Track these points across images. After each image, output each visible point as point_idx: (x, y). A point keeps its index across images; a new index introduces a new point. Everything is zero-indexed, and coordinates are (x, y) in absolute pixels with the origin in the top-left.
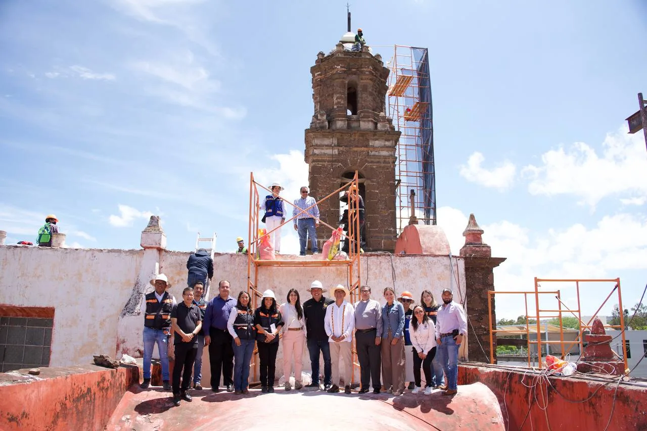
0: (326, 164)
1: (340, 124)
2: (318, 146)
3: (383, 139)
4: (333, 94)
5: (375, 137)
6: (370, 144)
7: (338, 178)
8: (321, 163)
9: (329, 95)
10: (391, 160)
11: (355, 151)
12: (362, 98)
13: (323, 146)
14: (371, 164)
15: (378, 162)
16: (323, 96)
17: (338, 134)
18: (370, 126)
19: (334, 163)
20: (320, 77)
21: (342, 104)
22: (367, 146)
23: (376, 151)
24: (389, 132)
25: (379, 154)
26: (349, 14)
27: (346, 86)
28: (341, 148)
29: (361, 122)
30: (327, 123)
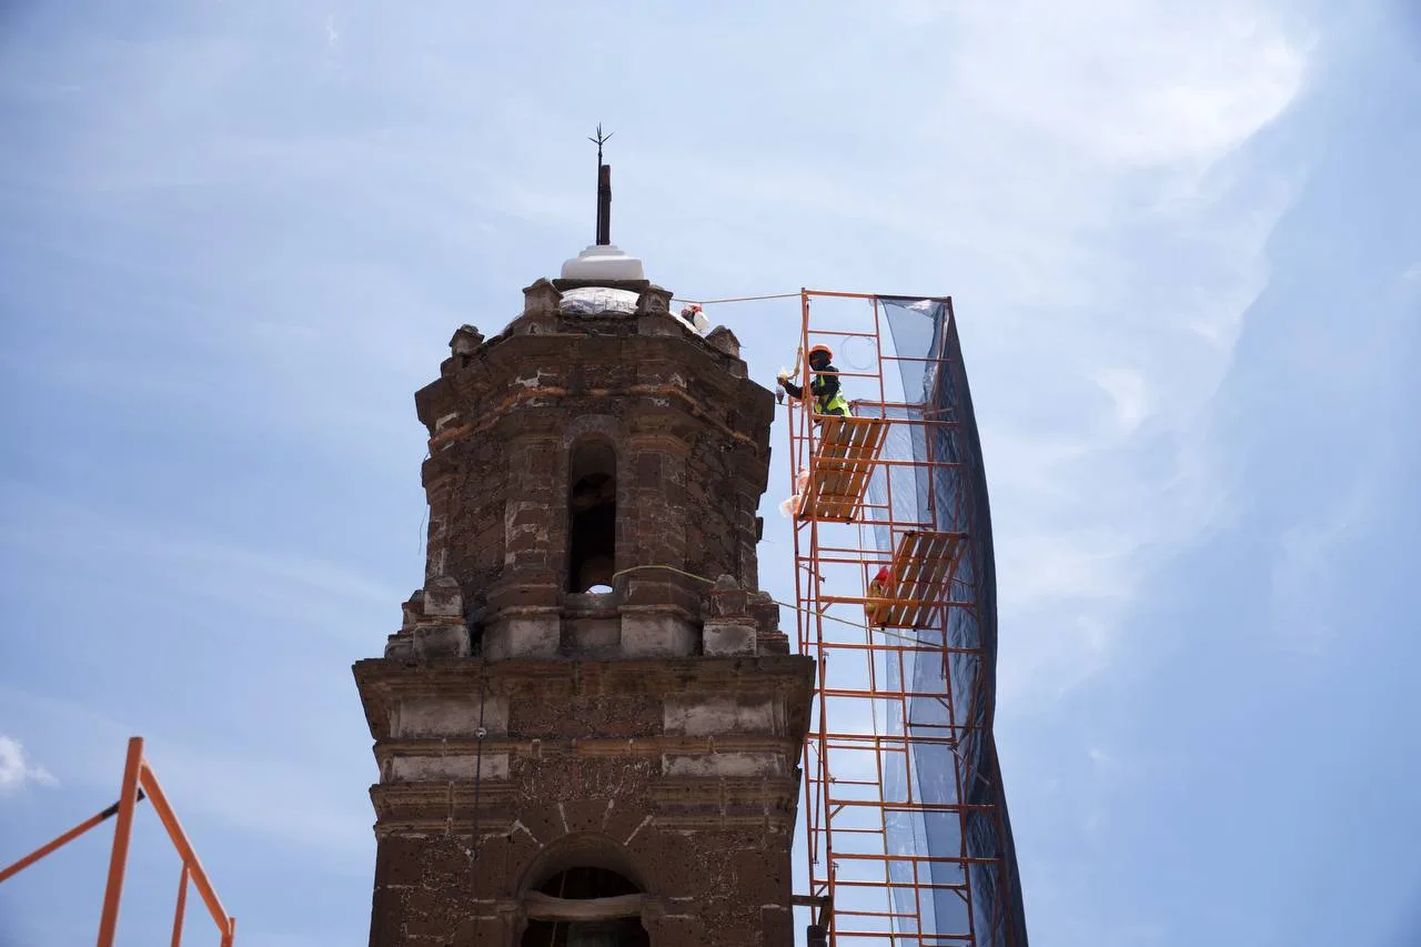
0: (447, 826)
1: (526, 635)
2: (413, 742)
3: (725, 697)
4: (503, 503)
5: (687, 692)
6: (668, 723)
7: (507, 894)
8: (424, 824)
9: (486, 511)
10: (767, 797)
11: (592, 762)
12: (633, 514)
13: (438, 739)
14: (664, 821)
15: (705, 809)
16: (462, 514)
17: (510, 682)
18: (670, 636)
19: (482, 824)
20: (455, 431)
21: (543, 544)
22: (651, 733)
23: (695, 758)
24: (755, 661)
25: (712, 770)
26: (604, 172)
27: (565, 463)
28: (524, 749)
29: (625, 623)
30: (462, 634)
